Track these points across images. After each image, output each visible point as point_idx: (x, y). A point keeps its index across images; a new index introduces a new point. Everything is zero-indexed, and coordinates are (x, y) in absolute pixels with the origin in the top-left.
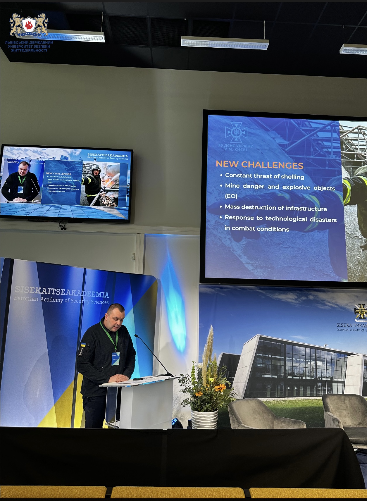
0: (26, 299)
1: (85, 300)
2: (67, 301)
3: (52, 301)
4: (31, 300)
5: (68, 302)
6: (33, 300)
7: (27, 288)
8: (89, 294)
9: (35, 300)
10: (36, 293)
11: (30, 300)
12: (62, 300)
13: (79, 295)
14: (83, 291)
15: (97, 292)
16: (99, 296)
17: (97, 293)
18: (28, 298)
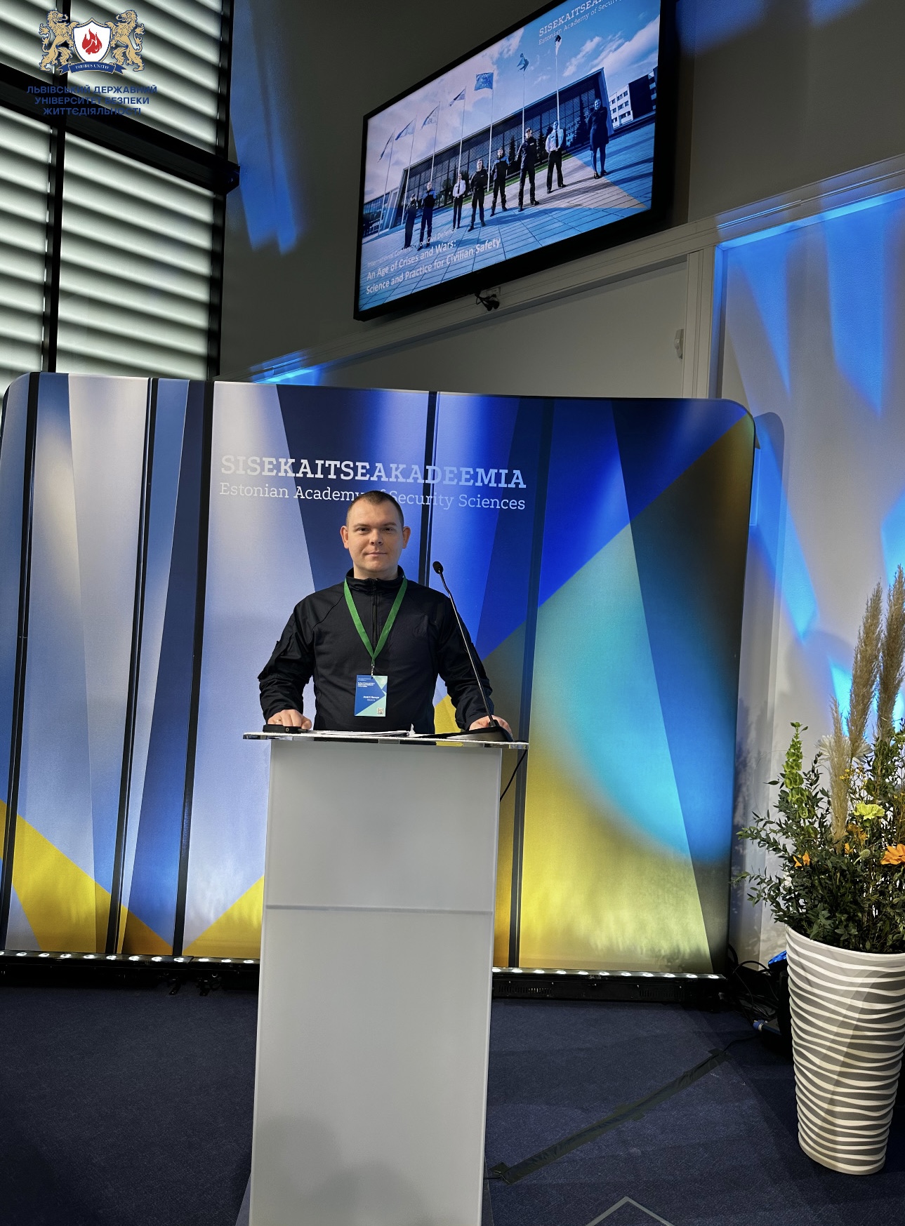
0: (254, 493)
1: (437, 496)
3: (329, 498)
4: (267, 495)
6: (273, 494)
7: (254, 462)
8: (448, 475)
9: (278, 494)
10: (282, 474)
11: (264, 493)
13: (416, 479)
14: (427, 467)
15: (478, 470)
16: (486, 482)
17: (481, 471)
18: (259, 490)
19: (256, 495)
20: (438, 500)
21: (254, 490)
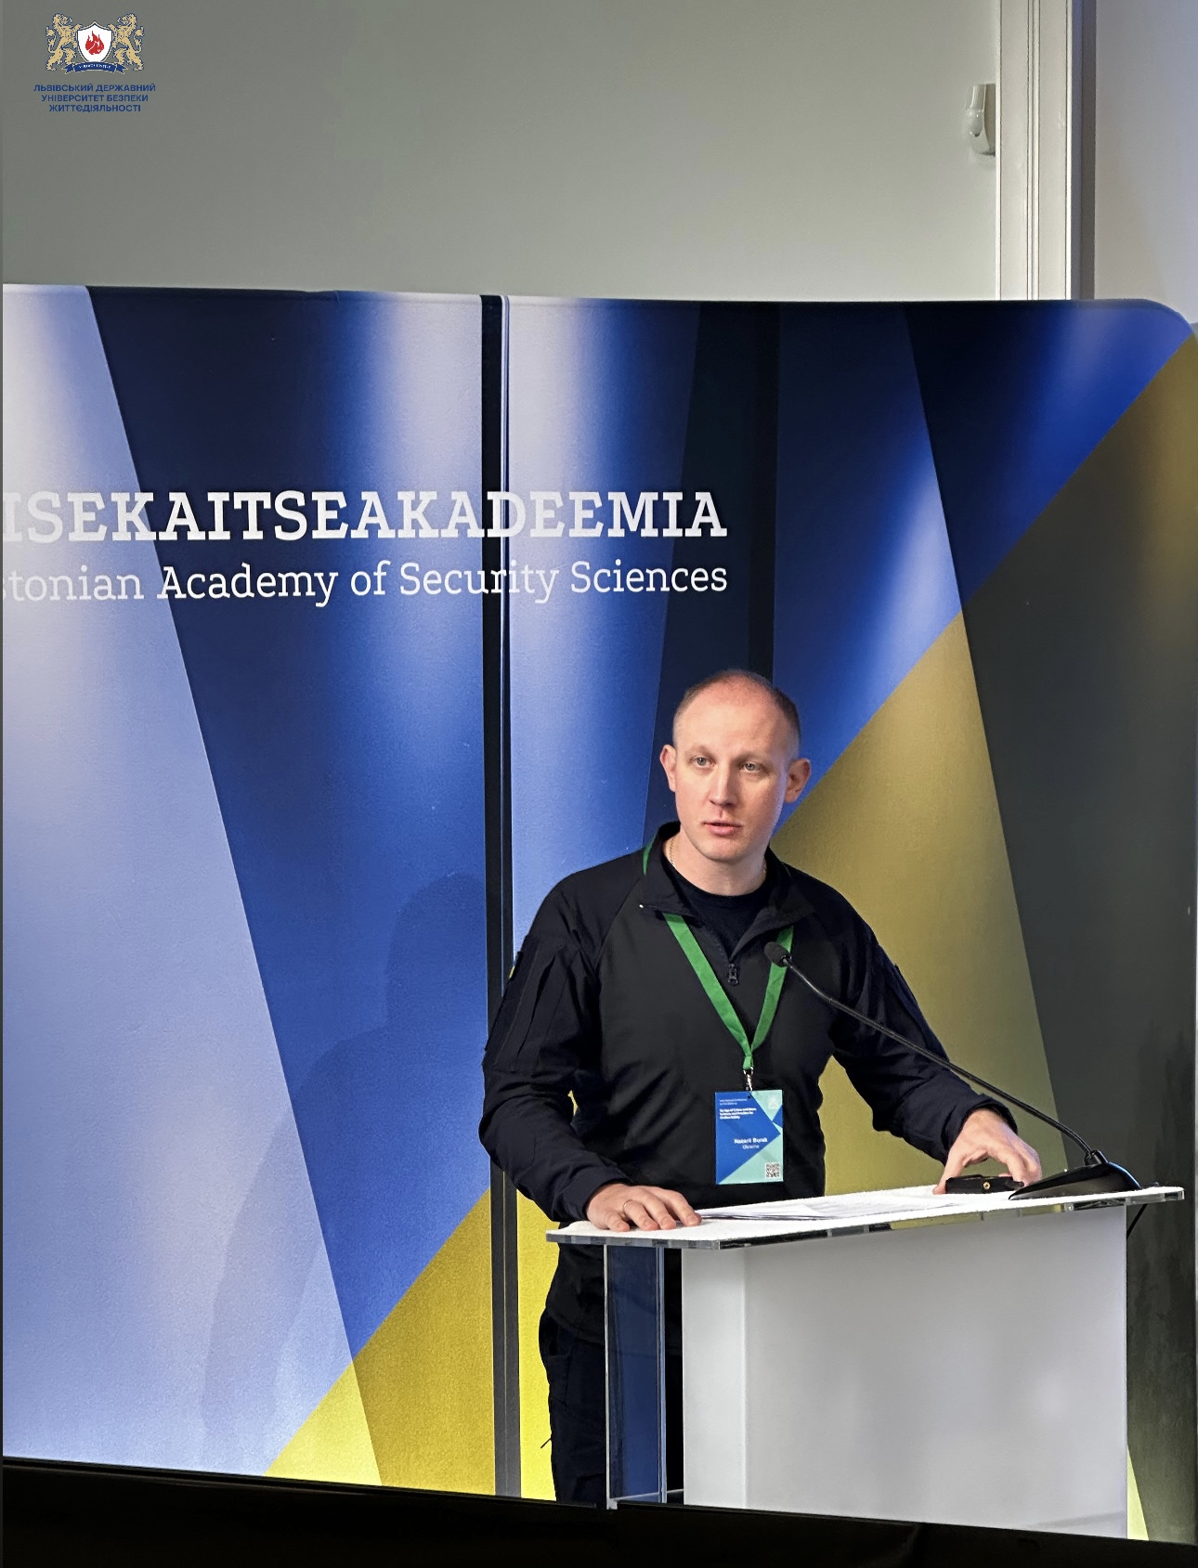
0: (50, 592)
1: (518, 569)
2: (369, 583)
3: (249, 593)
4: (85, 597)
5: (379, 592)
6: (103, 593)
7: (45, 506)
8: (542, 514)
9: (117, 591)
10: (122, 535)
11: (78, 591)
12: (327, 580)
13: (463, 528)
14: (490, 495)
15: (611, 496)
16: (633, 527)
17: (618, 498)
18: (63, 584)
19: (56, 597)
20: (521, 578)
21: (50, 585)
